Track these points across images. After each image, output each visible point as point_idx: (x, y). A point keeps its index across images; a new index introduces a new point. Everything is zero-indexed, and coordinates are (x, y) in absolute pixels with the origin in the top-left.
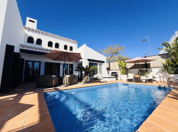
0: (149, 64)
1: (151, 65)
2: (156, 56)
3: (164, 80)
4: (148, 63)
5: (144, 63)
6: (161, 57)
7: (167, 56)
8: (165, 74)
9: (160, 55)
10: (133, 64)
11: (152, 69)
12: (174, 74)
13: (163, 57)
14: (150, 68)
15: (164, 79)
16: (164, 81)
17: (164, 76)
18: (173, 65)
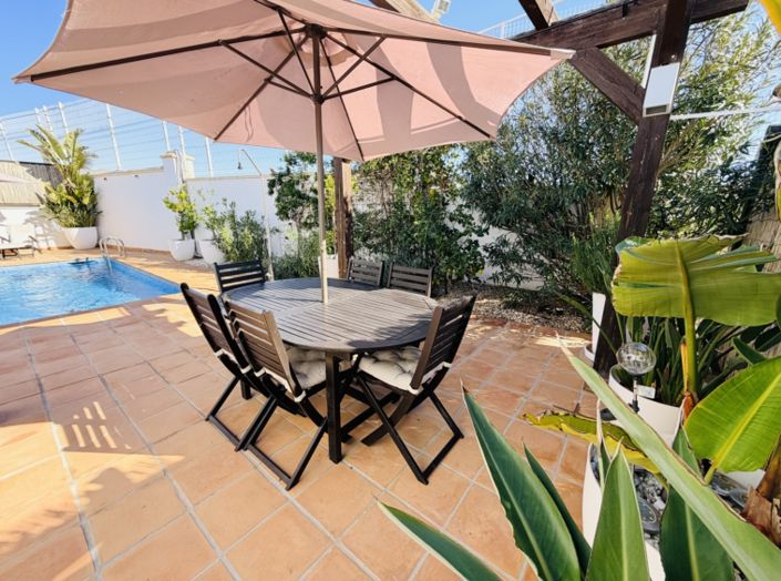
2: (11, 164)
3: (47, 244)
7: (48, 171)
8: (50, 225)
9: (23, 164)
12: (76, 226)
13: (35, 171)
15: (50, 242)
16: (49, 248)
18: (72, 204)
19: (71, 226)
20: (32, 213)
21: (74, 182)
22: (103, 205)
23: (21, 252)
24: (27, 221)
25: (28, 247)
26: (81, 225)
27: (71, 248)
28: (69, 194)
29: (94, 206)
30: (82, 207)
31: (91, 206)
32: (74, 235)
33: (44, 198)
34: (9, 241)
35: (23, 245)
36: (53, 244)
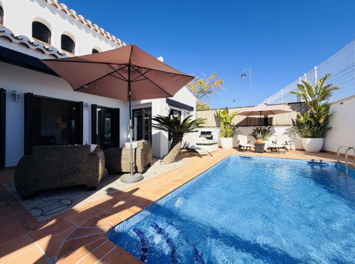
0: (271, 119)
1: (273, 121)
2: (284, 105)
3: (291, 147)
4: (269, 116)
5: (263, 116)
6: (290, 108)
7: (300, 106)
8: (295, 136)
9: (289, 104)
10: (243, 116)
11: (276, 129)
12: (311, 137)
13: (294, 107)
14: (272, 125)
15: (292, 145)
16: (291, 149)
17: (292, 140)
18: (311, 123)
19: (307, 137)
20: (287, 130)
21: (315, 109)
22: (333, 123)
23: (280, 150)
24: (284, 134)
25: (284, 148)
26: (313, 137)
27: (303, 150)
28: (310, 117)
29: (325, 125)
30: (318, 124)
31: (323, 124)
32: (307, 142)
33: (295, 121)
34: (275, 143)
35: (282, 146)
36: (293, 147)
